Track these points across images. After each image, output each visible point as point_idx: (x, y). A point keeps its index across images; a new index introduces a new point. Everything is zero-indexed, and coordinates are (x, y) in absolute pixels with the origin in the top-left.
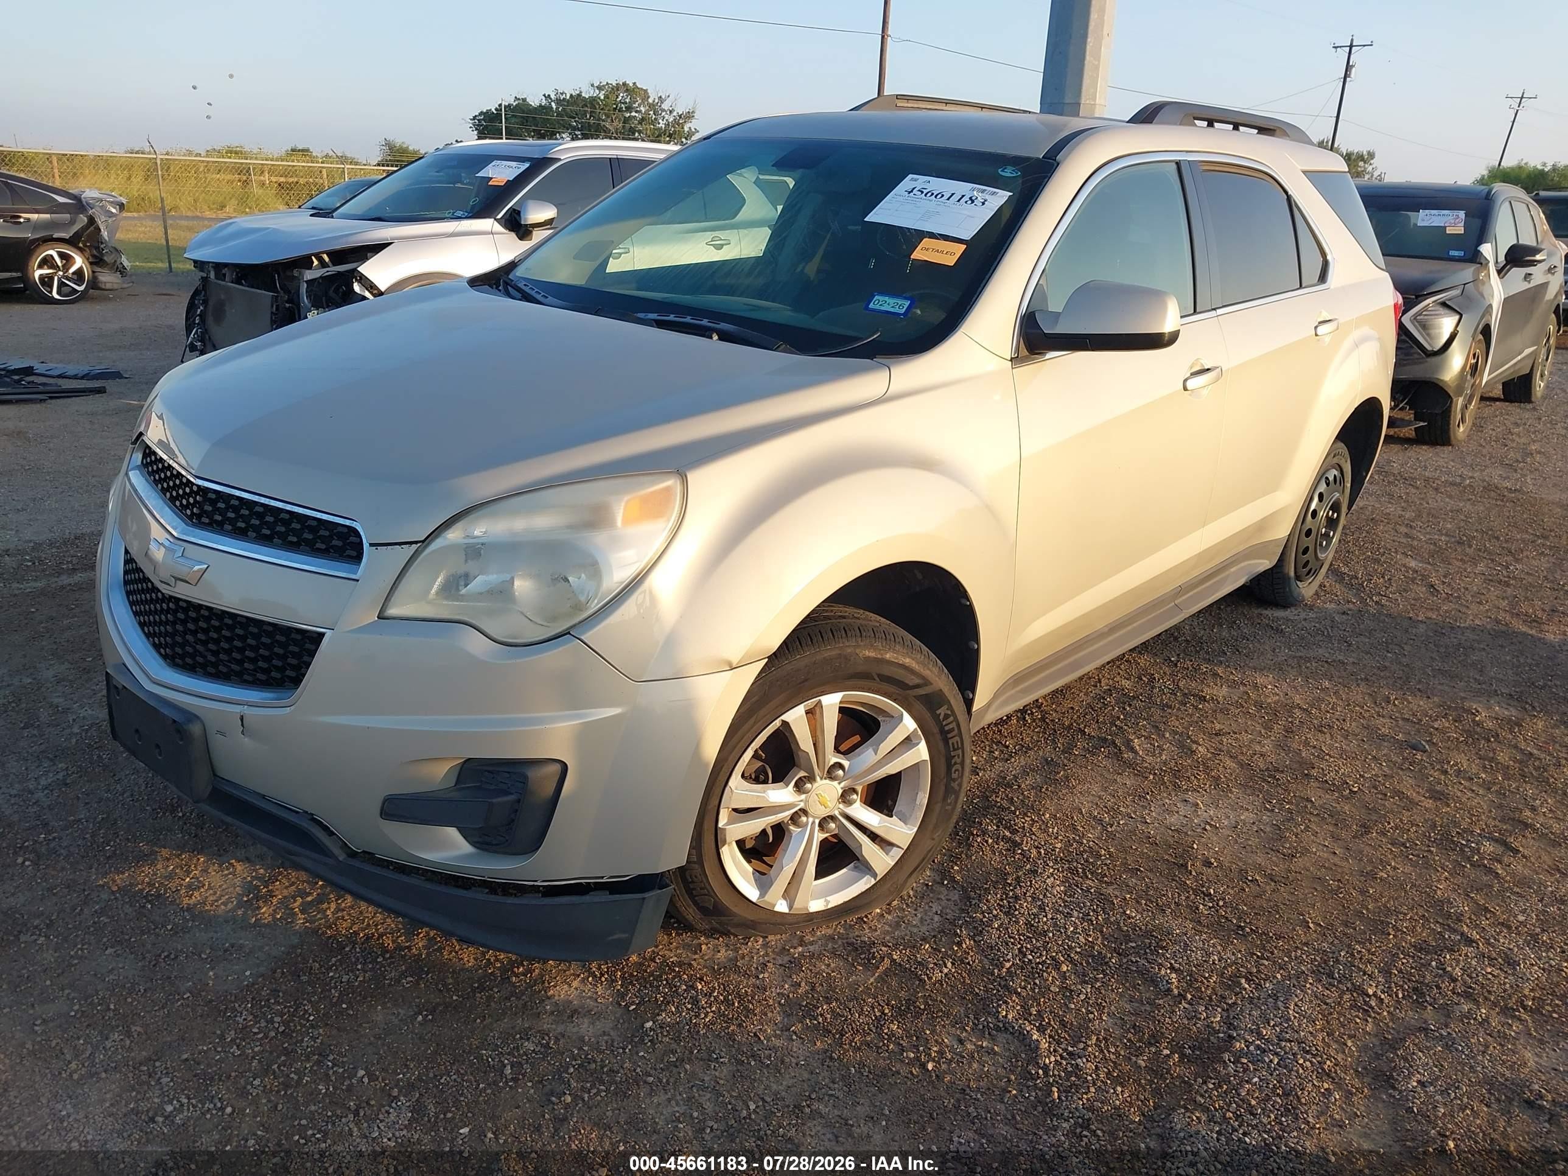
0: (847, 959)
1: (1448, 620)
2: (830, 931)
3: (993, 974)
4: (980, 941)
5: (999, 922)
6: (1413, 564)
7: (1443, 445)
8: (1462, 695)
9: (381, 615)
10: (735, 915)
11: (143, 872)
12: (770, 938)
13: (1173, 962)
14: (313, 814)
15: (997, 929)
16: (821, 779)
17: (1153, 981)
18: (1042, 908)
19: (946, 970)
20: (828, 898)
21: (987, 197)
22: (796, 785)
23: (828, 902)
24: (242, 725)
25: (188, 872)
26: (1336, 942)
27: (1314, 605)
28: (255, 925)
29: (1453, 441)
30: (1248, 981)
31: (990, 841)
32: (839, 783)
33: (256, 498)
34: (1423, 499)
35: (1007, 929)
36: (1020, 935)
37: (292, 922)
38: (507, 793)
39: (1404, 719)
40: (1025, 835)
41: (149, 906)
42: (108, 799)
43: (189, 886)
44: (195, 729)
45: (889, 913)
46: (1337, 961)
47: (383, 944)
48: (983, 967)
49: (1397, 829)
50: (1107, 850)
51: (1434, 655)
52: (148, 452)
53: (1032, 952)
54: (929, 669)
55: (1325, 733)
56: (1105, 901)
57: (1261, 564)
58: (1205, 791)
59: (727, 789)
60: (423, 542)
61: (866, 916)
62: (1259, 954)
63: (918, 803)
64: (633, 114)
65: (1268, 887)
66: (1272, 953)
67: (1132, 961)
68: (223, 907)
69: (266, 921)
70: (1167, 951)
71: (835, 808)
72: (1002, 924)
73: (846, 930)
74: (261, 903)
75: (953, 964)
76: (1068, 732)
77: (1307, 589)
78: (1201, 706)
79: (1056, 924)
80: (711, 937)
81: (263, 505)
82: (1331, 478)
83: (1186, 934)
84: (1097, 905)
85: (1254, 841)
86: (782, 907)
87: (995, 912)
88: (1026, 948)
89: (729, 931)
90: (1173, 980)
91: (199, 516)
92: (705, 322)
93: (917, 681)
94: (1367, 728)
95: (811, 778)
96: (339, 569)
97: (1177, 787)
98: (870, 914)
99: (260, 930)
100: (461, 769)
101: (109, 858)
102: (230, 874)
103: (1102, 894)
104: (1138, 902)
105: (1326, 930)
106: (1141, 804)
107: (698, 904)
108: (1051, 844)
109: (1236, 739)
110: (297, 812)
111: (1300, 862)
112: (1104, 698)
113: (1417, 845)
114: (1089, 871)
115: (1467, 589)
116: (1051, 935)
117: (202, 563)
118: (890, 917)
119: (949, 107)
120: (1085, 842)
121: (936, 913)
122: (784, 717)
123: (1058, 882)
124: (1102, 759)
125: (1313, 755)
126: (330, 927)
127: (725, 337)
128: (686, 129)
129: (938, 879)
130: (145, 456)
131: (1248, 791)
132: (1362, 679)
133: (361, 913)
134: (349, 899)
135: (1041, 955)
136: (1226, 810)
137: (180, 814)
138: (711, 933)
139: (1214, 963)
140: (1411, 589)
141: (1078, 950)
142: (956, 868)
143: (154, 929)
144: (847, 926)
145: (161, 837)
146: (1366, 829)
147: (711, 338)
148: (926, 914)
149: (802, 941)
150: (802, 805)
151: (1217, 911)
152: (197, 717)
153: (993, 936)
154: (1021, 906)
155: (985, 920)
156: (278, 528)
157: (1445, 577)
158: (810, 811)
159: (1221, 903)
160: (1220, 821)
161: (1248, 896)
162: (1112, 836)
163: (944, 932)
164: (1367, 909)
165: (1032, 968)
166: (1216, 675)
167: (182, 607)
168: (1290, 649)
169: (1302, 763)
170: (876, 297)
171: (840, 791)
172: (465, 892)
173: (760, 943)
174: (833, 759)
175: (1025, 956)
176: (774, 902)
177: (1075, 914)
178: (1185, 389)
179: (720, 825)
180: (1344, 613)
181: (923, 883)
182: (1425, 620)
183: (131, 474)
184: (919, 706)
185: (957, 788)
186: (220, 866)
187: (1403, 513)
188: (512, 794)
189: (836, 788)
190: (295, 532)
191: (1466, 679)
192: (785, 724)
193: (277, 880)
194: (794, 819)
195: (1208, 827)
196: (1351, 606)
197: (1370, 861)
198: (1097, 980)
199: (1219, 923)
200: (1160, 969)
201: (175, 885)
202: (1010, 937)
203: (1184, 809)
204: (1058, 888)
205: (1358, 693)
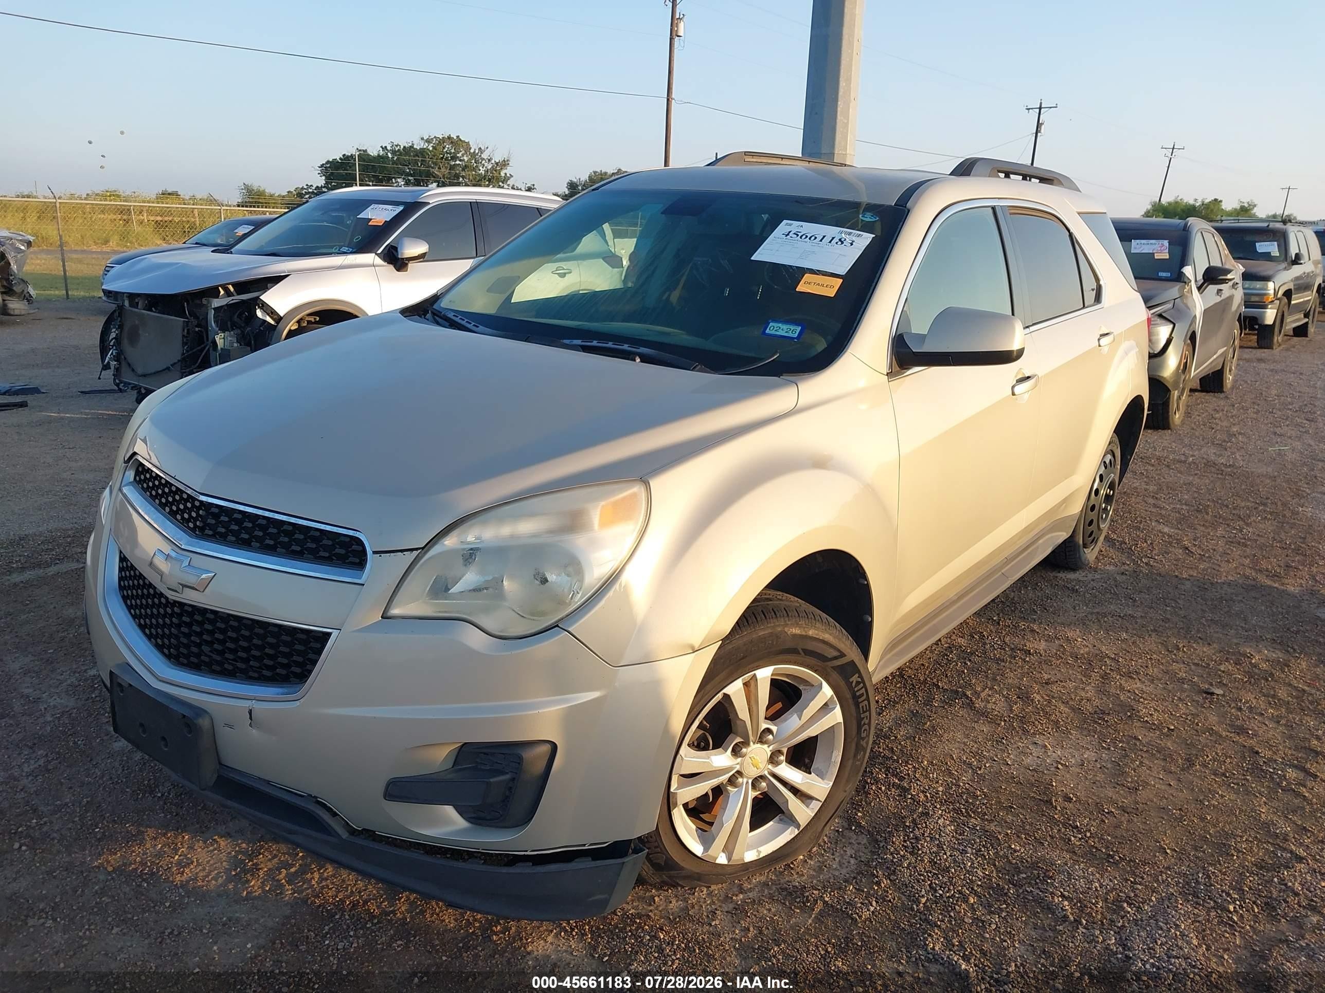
0: (784, 904)
1: (1206, 577)
2: (763, 878)
3: (912, 909)
4: (895, 880)
5: (908, 861)
6: (1166, 530)
7: (1164, 429)
8: (1235, 641)
9: (385, 615)
10: (682, 868)
11: (133, 852)
12: (713, 887)
13: (1062, 890)
14: (317, 797)
15: (908, 868)
16: (754, 743)
17: (1049, 908)
18: (940, 846)
19: (872, 909)
20: (759, 849)
21: (854, 239)
22: (733, 750)
23: (759, 852)
24: (251, 718)
25: (176, 850)
26: (1192, 865)
27: (1097, 568)
28: (247, 899)
29: (1172, 426)
30: (1130, 905)
31: (883, 788)
32: (769, 747)
33: (260, 512)
34: (1160, 475)
35: (915, 867)
36: (927, 872)
37: (281, 893)
38: (503, 773)
39: (1194, 664)
40: (911, 782)
41: (145, 885)
42: (89, 783)
43: (179, 863)
44: (204, 722)
45: (811, 858)
46: (1197, 882)
47: (368, 910)
48: (903, 903)
49: (1215, 761)
50: (981, 790)
51: (1204, 607)
52: (141, 470)
53: (941, 887)
54: (843, 642)
55: (1135, 679)
56: (990, 836)
57: (1061, 535)
58: (1049, 733)
59: (678, 756)
60: (423, 548)
61: (792, 863)
62: (1132, 880)
63: (833, 760)
64: (458, 162)
65: (1123, 818)
66: (1143, 879)
67: (1027, 891)
68: (213, 882)
69: (257, 894)
70: (1055, 880)
71: (764, 768)
72: (910, 863)
73: (777, 876)
74: (249, 876)
75: (877, 902)
76: (925, 686)
77: (1090, 554)
78: (1027, 659)
79: (955, 861)
80: (661, 888)
81: (264, 518)
82: (1108, 462)
83: (1067, 864)
84: (986, 841)
85: (1100, 777)
86: (722, 859)
87: (902, 853)
88: (936, 884)
89: (678, 884)
90: (1067, 907)
91: (202, 529)
92: (626, 347)
93: (836, 654)
94: (1167, 672)
95: (746, 743)
96: (345, 575)
97: (1026, 732)
98: (795, 860)
99: (253, 903)
100: (458, 753)
101: (99, 840)
102: (215, 849)
103: (987, 831)
104: (1018, 837)
105: (1181, 855)
106: (1000, 748)
107: (652, 861)
108: (934, 788)
109: (1064, 687)
110: (302, 796)
111: (1143, 795)
112: (947, 655)
113: (1234, 774)
114: (971, 811)
115: (1214, 550)
116: (953, 870)
117: (208, 572)
118: (812, 863)
119: (784, 162)
120: (961, 784)
121: (852, 857)
122: (726, 691)
123: (948, 822)
124: (959, 709)
125: (1130, 698)
126: (317, 896)
127: (646, 359)
128: (502, 174)
129: (846, 825)
130: (137, 473)
131: (1085, 733)
132: (1152, 631)
133: (343, 881)
134: (330, 870)
135: (949, 889)
136: (1071, 750)
137: (159, 795)
138: (661, 886)
139: (1096, 890)
140: (1171, 552)
141: (980, 883)
142: (859, 814)
143: (154, 907)
144: (778, 873)
145: (145, 817)
146: (1190, 762)
147: (635, 360)
148: (842, 858)
149: (741, 888)
150: (738, 768)
151: (1087, 841)
152: (205, 712)
153: (905, 875)
154: (922, 845)
155: (895, 860)
156: (281, 539)
157: (1195, 540)
158: (745, 772)
159: (1088, 834)
160: (1068, 760)
161: (1108, 827)
162: (982, 778)
163: (863, 874)
164: (1210, 834)
165: (945, 902)
166: (1033, 631)
167: (187, 611)
168: (1087, 607)
169: (1122, 705)
170: (771, 324)
171: (769, 754)
172: (464, 864)
173: (705, 892)
174: (764, 725)
175: (936, 891)
176: (716, 856)
177: (969, 850)
178: (1013, 394)
179: (672, 790)
180: (1123, 573)
181: (834, 829)
182: (1188, 577)
183: (125, 490)
184: (835, 675)
185: (865, 745)
186: (205, 842)
187: (1148, 487)
188: (507, 773)
189: (767, 750)
190: (298, 542)
191: (1235, 627)
192: (727, 696)
193: (260, 854)
194: (732, 781)
195: (1060, 766)
196: (1127, 567)
197: (1200, 790)
198: (1001, 910)
199: (1091, 853)
200: (1053, 898)
201: (166, 863)
202: (921, 875)
203: (1036, 751)
204: (949, 828)
205: (1151, 643)
